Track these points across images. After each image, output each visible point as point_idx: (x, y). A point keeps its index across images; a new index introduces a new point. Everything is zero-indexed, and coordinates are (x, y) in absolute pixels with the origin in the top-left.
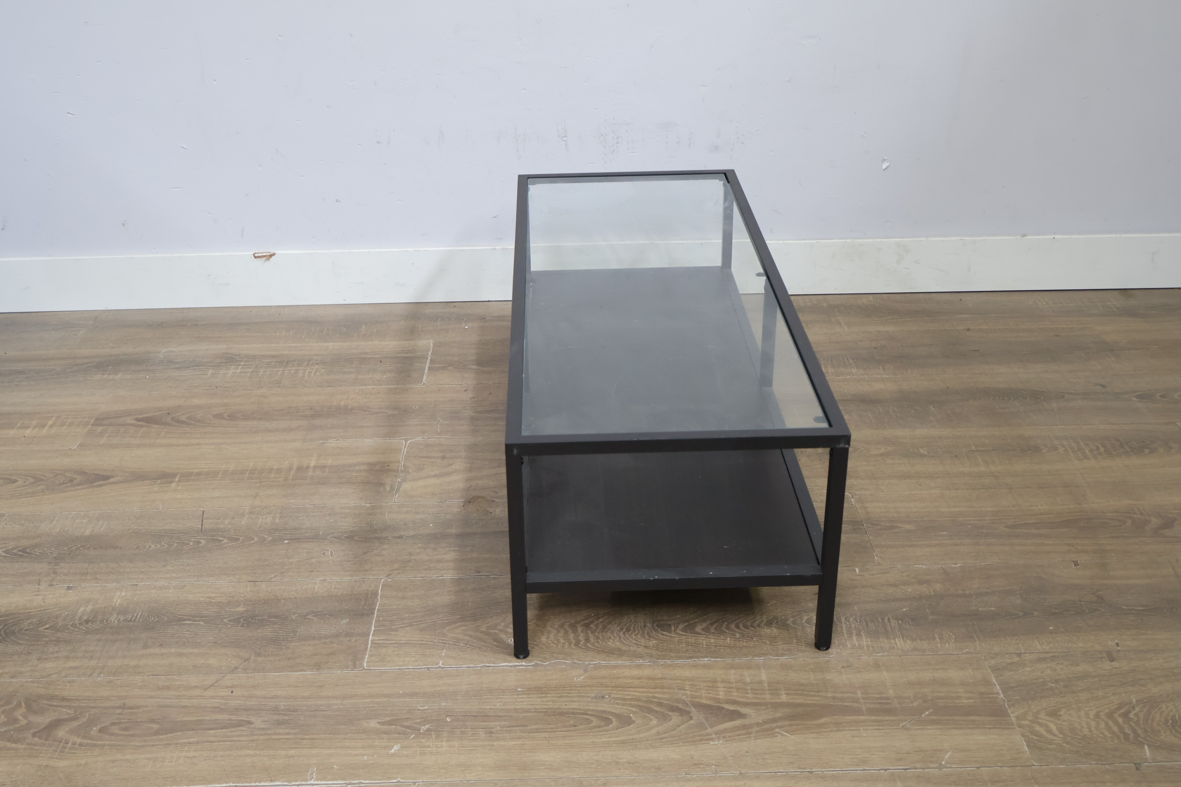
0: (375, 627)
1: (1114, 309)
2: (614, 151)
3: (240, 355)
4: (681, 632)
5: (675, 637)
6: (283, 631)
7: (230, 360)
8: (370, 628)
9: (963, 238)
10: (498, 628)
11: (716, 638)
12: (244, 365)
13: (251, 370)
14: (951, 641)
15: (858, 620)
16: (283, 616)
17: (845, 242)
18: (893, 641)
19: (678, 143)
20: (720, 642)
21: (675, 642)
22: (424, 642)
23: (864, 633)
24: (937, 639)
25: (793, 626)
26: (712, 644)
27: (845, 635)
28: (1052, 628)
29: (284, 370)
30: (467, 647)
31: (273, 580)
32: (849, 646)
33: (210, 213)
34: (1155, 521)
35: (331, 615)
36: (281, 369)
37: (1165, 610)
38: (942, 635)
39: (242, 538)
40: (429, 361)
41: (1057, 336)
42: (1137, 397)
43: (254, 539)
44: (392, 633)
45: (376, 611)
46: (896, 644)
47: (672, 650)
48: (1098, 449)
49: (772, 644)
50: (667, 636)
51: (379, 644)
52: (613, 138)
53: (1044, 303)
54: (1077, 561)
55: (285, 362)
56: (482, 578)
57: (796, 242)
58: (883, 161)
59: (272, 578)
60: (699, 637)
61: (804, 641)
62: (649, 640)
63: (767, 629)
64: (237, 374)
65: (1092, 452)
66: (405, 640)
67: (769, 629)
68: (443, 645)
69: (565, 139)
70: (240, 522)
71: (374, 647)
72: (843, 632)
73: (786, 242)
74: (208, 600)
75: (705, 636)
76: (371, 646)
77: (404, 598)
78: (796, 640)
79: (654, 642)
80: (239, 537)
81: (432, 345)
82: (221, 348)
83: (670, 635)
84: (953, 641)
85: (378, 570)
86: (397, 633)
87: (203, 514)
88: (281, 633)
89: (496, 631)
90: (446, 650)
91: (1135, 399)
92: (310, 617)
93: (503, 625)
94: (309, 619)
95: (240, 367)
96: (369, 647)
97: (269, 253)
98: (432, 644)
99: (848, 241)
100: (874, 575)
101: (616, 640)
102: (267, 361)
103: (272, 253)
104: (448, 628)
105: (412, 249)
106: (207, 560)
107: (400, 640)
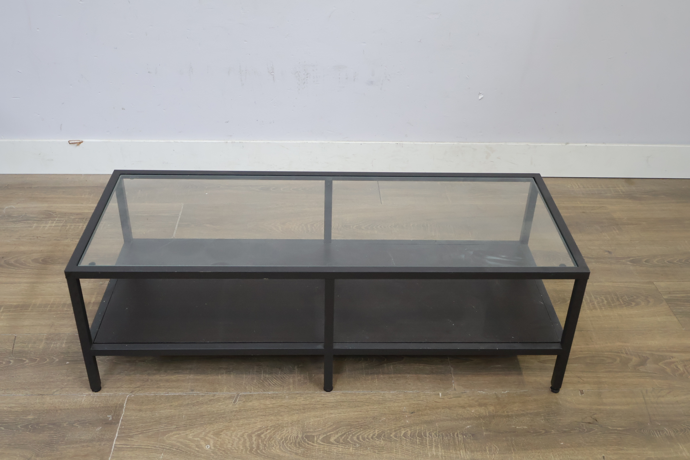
0: (118, 434)
1: (621, 193)
2: (304, 83)
3: (56, 212)
4: (320, 442)
5: (316, 446)
6: (56, 436)
7: (49, 215)
8: (115, 435)
9: (528, 144)
10: (200, 436)
11: (343, 447)
12: (57, 221)
13: (61, 224)
14: (496, 452)
15: (437, 435)
16: (58, 424)
17: (453, 144)
18: (458, 452)
19: (347, 78)
20: (346, 451)
21: (316, 450)
22: (149, 447)
23: (440, 445)
24: (488, 451)
25: (394, 438)
26: (340, 452)
27: (428, 446)
28: (562, 443)
29: (84, 225)
30: (179, 452)
31: (55, 393)
32: (430, 456)
33: (38, 114)
34: (635, 360)
35: (90, 424)
36: (81, 224)
37: (636, 431)
38: (491, 448)
39: (38, 359)
40: (179, 220)
41: (583, 212)
42: (632, 261)
43: (46, 360)
44: (129, 439)
45: (120, 421)
46: (461, 455)
47: (313, 456)
48: (603, 301)
49: (379, 453)
50: (311, 445)
51: (119, 448)
52: (304, 74)
53: (578, 187)
54: (583, 390)
55: (85, 219)
56: (194, 395)
57: (422, 143)
58: (479, 94)
59: (54, 392)
60: (332, 446)
61: (401, 451)
62: (299, 448)
63: (377, 441)
64: (52, 227)
65: (599, 304)
66: (137, 445)
67: (379, 441)
68: (162, 449)
69: (272, 74)
70: (39, 346)
71: (116, 450)
72: (427, 444)
73: (415, 143)
74: (9, 409)
75: (336, 446)
76: (114, 449)
77: (140, 410)
78: (395, 450)
79: (302, 449)
80: (37, 358)
81: (182, 208)
82: (44, 206)
83: (313, 444)
84: (497, 453)
85: (126, 388)
86: (133, 439)
87: (15, 339)
88: (55, 438)
89: (199, 439)
90: (163, 454)
91: (629, 263)
92: (76, 425)
93: (203, 434)
94: (75, 426)
95: (55, 222)
96: (112, 450)
97: (79, 141)
98: (155, 448)
99: (455, 143)
100: (451, 398)
101: (277, 448)
102: (73, 217)
103: (81, 141)
104: (166, 436)
105: (173, 141)
106: (13, 377)
107: (134, 445)
